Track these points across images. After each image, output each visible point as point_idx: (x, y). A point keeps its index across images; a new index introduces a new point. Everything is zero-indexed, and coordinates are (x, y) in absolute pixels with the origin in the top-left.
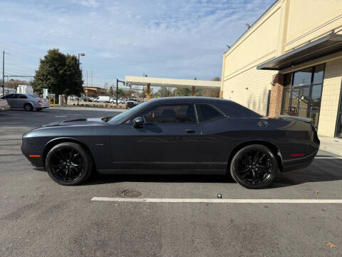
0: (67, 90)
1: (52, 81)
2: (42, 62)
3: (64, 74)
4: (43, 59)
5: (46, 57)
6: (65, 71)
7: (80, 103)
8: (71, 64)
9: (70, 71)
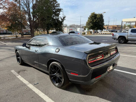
0: (96, 28)
1: (91, 25)
2: (89, 18)
3: (96, 22)
4: (89, 17)
5: (90, 16)
6: (96, 20)
7: (102, 33)
8: (99, 17)
9: (98, 20)
